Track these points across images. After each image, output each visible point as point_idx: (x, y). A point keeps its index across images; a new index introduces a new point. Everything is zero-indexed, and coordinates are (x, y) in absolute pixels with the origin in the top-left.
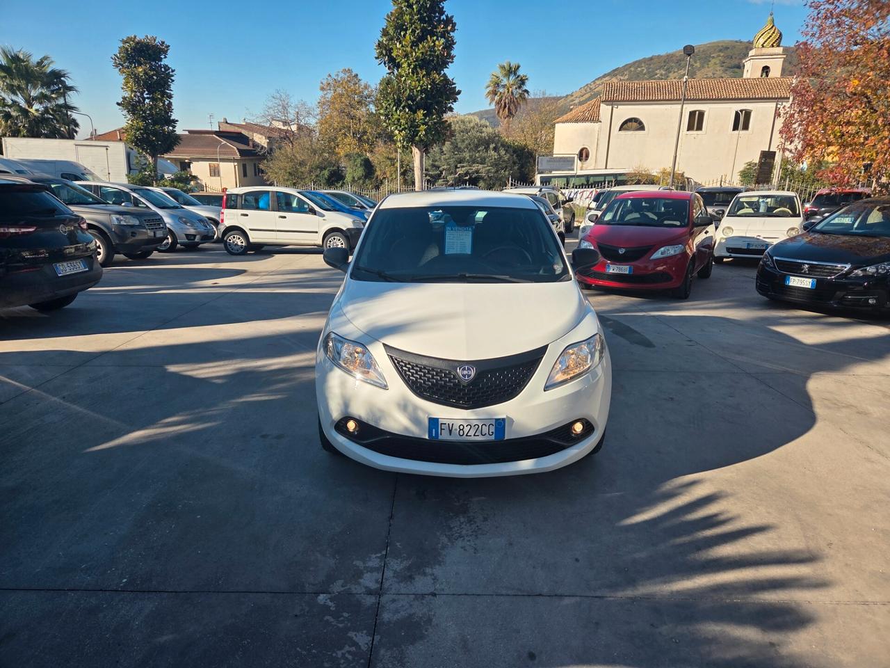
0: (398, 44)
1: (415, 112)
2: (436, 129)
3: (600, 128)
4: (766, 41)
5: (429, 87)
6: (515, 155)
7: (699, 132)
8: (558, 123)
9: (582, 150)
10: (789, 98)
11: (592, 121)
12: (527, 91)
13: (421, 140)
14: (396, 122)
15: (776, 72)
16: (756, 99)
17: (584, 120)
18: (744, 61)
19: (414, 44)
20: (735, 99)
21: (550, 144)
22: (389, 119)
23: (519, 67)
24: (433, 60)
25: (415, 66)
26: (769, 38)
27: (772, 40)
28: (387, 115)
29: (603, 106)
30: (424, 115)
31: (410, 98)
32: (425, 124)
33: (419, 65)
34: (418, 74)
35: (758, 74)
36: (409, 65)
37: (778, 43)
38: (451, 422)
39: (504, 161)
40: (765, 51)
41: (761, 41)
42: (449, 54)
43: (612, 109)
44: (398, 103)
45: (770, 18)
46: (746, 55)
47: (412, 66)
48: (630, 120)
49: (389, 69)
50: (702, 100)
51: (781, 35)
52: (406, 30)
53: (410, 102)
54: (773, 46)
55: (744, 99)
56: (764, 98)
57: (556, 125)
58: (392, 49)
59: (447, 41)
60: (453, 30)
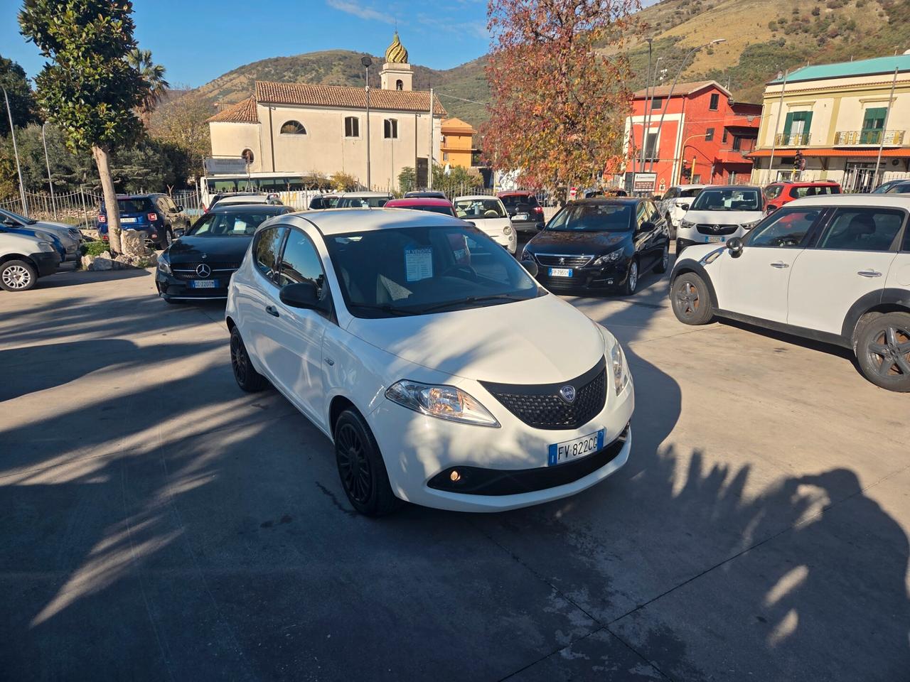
0: (55, 19)
1: (94, 105)
2: (127, 128)
3: (261, 129)
4: (396, 57)
5: (111, 75)
6: (166, 156)
7: (356, 138)
8: (213, 121)
9: (244, 153)
10: (429, 111)
11: (251, 122)
12: (166, 83)
13: (108, 139)
14: (70, 116)
15: (408, 86)
16: (398, 110)
17: (242, 120)
18: (380, 73)
19: (82, 22)
20: (380, 109)
21: (207, 145)
22: (58, 112)
23: (150, 54)
24: (110, 44)
25: (87, 50)
26: (398, 54)
27: (400, 57)
28: (52, 108)
29: (259, 107)
30: (108, 109)
31: (84, 87)
32: (112, 120)
33: (92, 48)
34: (92, 58)
35: (394, 87)
36: (78, 48)
37: (405, 59)
38: (567, 444)
39: (154, 162)
40: (396, 65)
41: (392, 56)
42: (129, 38)
43: (270, 111)
44: (69, 93)
45: (395, 36)
46: (381, 70)
47: (83, 49)
48: (290, 123)
49: (42, 49)
50: (353, 107)
51: (406, 53)
52: (65, 3)
53: (86, 93)
54: (402, 62)
55: (389, 109)
56: (405, 110)
57: (211, 124)
58: (47, 24)
59: (124, 22)
60: (129, 11)
